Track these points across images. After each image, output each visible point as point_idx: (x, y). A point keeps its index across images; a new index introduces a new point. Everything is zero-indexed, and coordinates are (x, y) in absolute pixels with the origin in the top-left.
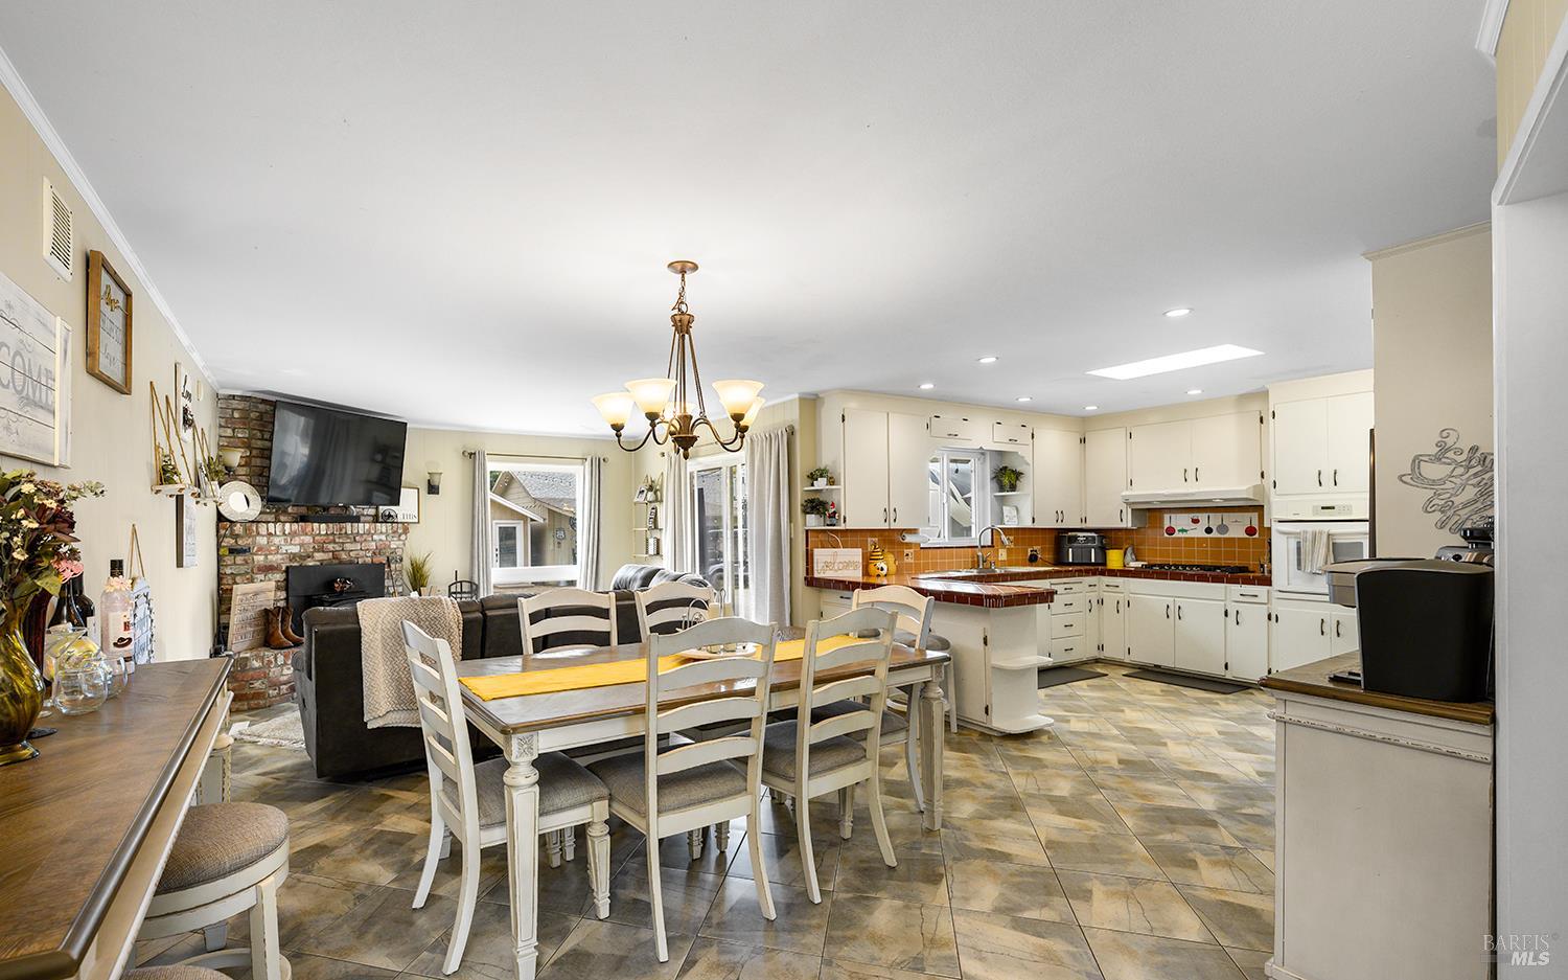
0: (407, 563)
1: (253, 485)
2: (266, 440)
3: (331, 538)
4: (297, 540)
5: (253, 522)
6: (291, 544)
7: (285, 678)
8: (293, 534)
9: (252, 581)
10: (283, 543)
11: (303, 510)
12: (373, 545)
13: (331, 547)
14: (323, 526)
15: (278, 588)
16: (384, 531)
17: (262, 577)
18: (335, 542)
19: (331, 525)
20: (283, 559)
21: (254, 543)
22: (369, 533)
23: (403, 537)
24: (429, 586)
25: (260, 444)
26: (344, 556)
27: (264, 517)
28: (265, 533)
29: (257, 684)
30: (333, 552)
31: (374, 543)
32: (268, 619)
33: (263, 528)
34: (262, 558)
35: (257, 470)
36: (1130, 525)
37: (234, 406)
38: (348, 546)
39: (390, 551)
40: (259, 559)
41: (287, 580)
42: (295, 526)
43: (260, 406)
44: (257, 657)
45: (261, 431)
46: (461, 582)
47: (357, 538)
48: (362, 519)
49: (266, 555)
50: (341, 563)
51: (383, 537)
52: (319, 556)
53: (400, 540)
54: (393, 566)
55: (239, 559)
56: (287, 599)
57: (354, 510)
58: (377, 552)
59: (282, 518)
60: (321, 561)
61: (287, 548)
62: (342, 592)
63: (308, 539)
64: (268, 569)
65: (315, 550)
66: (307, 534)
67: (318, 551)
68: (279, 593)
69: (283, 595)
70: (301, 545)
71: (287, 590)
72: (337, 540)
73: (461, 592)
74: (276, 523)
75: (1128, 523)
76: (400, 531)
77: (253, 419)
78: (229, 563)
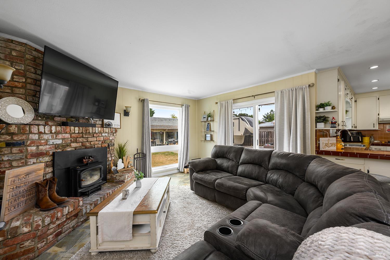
0: (116, 146)
1: (28, 101)
2: (38, 75)
3: (81, 135)
4: (60, 136)
5: (27, 124)
6: (56, 139)
7: (51, 231)
8: (57, 133)
9: (26, 164)
10: (50, 138)
11: (64, 119)
12: (102, 139)
13: (81, 140)
14: (77, 129)
15: (47, 166)
16: (107, 131)
17: (35, 160)
18: (83, 137)
19: (81, 128)
20: (50, 148)
21: (28, 139)
22: (101, 133)
23: (115, 135)
24: (126, 156)
25: (33, 76)
26: (88, 144)
27: (37, 122)
28: (37, 132)
29: (27, 244)
30: (82, 142)
31: (102, 138)
32: (38, 190)
33: (35, 129)
34: (34, 148)
35: (31, 92)
36: (377, 129)
37: (12, 47)
38: (90, 139)
39: (109, 141)
40: (33, 149)
41: (53, 160)
42: (59, 128)
43: (34, 52)
44: (26, 224)
45: (35, 68)
46: (139, 153)
47: (95, 135)
48: (97, 126)
49: (38, 146)
50: (86, 148)
51: (107, 135)
52: (74, 145)
53: (113, 136)
54: (110, 148)
55: (15, 150)
56: (53, 172)
57: (92, 121)
58: (104, 142)
59: (50, 123)
60: (76, 148)
61: (53, 141)
62: (87, 164)
63: (67, 136)
64: (38, 155)
65: (72, 142)
66: (66, 133)
67: (74, 142)
68: (47, 169)
69: (50, 170)
70: (63, 139)
71: (53, 166)
72: (84, 136)
73: (139, 158)
74: (45, 126)
75: (377, 128)
76: (114, 132)
77: (28, 59)
78: (6, 152)
